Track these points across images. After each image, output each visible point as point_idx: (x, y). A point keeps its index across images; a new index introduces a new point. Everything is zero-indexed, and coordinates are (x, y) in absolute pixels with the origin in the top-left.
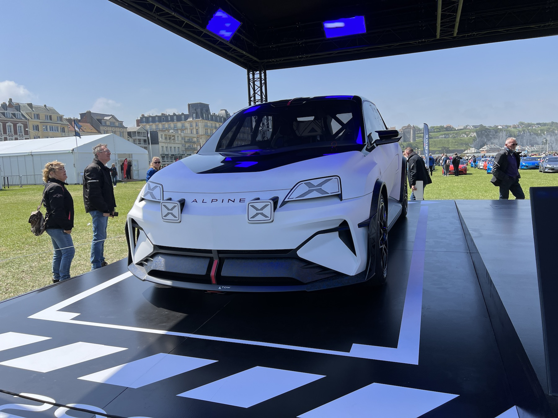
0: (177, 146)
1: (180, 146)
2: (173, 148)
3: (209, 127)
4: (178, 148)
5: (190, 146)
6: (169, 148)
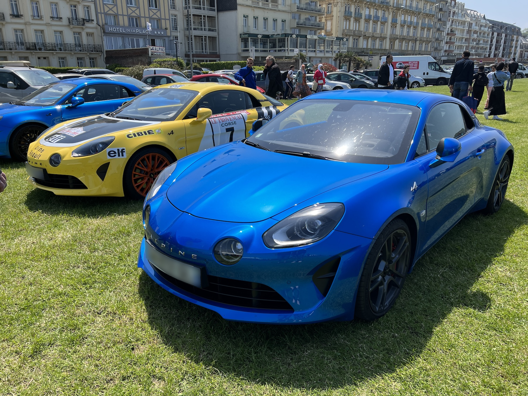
0: (280, 17)
1: (287, 17)
2: (270, 22)
4: (284, 21)
5: (309, 19)
6: (261, 21)
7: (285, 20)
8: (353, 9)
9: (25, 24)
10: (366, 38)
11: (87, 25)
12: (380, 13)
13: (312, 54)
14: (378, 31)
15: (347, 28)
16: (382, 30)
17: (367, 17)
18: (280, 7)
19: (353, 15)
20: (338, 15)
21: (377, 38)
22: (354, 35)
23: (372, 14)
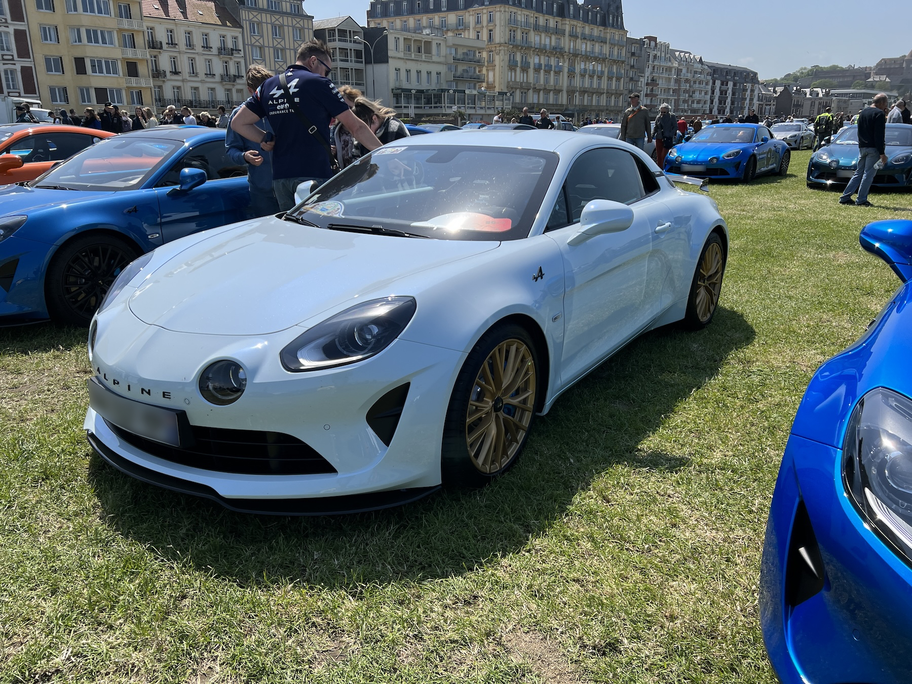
0: (434, 69)
1: (443, 69)
2: (424, 75)
3: (519, 24)
4: (438, 74)
5: (467, 71)
6: (414, 74)
7: (440, 73)
8: (518, 58)
9: (183, 81)
10: (537, 91)
11: (238, 81)
12: (553, 61)
13: (472, 111)
14: (552, 83)
15: (513, 80)
16: (556, 81)
17: (536, 67)
18: (435, 59)
19: (519, 65)
20: (502, 64)
21: (550, 90)
22: (521, 88)
23: (542, 62)
